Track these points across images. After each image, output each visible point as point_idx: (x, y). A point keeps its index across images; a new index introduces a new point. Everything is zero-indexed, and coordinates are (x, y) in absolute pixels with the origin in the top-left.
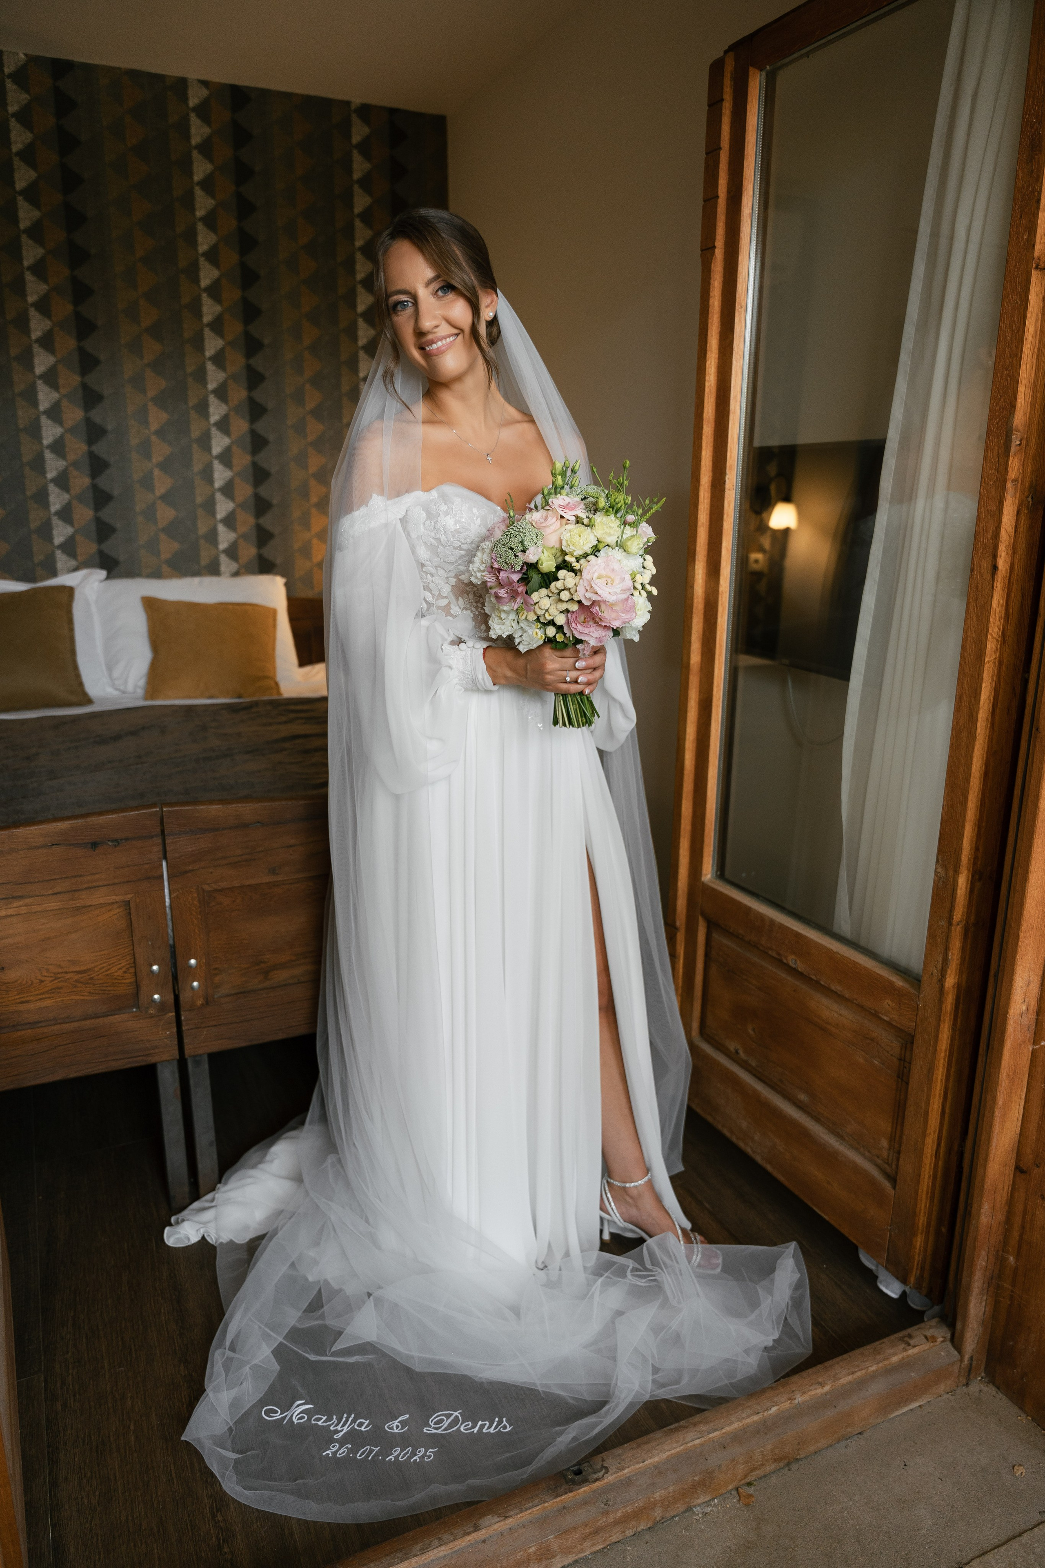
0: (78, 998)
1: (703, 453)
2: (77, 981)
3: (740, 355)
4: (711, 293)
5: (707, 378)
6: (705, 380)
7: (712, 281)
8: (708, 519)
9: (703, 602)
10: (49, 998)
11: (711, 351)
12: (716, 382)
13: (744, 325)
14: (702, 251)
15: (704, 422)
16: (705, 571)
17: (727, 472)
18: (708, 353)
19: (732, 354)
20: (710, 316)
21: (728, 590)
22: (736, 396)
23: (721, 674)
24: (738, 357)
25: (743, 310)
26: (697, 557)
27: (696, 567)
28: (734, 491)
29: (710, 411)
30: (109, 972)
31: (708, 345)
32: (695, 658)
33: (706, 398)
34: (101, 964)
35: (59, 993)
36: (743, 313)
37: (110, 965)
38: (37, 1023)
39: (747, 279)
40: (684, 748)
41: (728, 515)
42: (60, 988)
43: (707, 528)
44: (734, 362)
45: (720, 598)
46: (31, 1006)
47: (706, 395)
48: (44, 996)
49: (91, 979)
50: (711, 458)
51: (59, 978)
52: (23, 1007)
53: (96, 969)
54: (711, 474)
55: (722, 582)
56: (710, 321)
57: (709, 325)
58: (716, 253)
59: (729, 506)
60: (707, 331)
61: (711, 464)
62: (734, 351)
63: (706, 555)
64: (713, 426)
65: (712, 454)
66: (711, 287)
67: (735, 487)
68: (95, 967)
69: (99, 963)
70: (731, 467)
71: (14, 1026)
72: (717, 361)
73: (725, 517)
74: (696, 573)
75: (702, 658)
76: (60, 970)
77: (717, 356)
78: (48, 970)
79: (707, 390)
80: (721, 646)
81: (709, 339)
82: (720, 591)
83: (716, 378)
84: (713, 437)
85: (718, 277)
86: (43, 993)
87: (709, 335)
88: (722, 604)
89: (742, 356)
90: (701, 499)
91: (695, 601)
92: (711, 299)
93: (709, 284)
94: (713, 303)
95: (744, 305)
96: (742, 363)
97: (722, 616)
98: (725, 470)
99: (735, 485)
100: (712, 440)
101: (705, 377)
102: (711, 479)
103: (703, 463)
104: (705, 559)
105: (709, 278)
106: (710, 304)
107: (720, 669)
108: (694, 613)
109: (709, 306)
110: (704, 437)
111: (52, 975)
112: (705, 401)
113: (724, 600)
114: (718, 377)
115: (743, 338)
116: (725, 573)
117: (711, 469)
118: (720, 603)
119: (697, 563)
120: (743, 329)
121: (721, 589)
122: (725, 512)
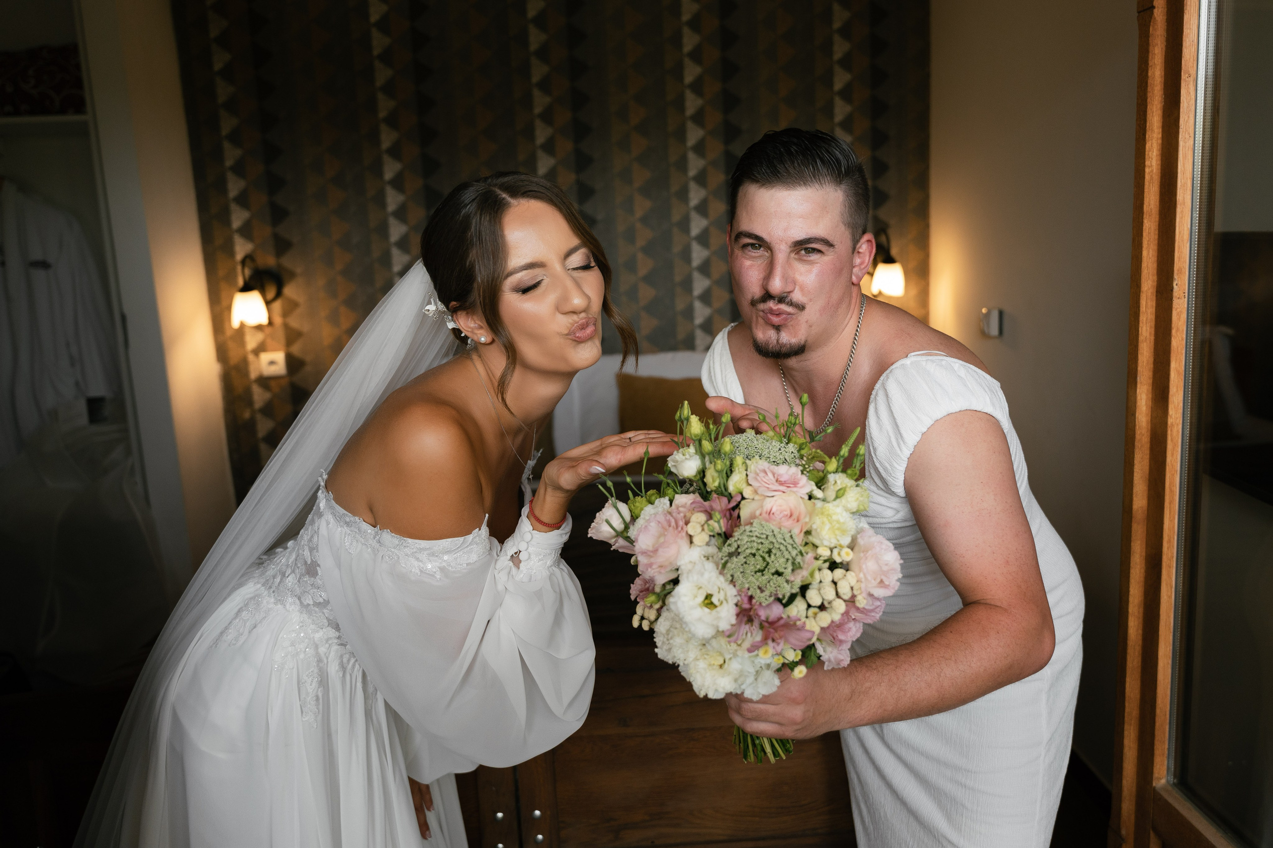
1: (1145, 253)
3: (1189, 134)
4: (1150, 62)
5: (1147, 163)
6: (1144, 166)
7: (1151, 48)
8: (1153, 332)
9: (1149, 434)
11: (1152, 130)
12: (1160, 167)
13: (1193, 97)
14: (1139, 12)
15: (1145, 216)
16: (1150, 396)
17: (1176, 276)
18: (1147, 133)
19: (1177, 133)
20: (1149, 89)
21: (1181, 422)
23: (1174, 527)
24: (1187, 136)
25: (1192, 79)
26: (1138, 378)
27: (1138, 391)
28: (1186, 299)
29: (1152, 202)
31: (1148, 124)
32: (1140, 501)
33: (1146, 187)
36: (1191, 83)
39: (1196, 41)
40: (1127, 612)
41: (1178, 330)
43: (1152, 344)
44: (1181, 143)
45: (1169, 432)
47: (1147, 183)
50: (1156, 259)
54: (1155, 278)
55: (1171, 412)
56: (1149, 95)
57: (1149, 100)
58: (1155, 14)
59: (1179, 319)
60: (1147, 107)
61: (1155, 265)
62: (1181, 130)
63: (1151, 376)
64: (1157, 219)
65: (1155, 254)
66: (1150, 55)
67: (1186, 295)
70: (1180, 271)
72: (1160, 141)
73: (1174, 332)
74: (1139, 398)
75: (1149, 504)
77: (1160, 136)
79: (1147, 177)
80: (1171, 491)
81: (1149, 117)
83: (1159, 162)
84: (1157, 232)
85: (1159, 42)
87: (1149, 112)
88: (1172, 440)
89: (1192, 135)
90: (1143, 308)
91: (1138, 432)
92: (1150, 69)
93: (1147, 51)
94: (1154, 73)
95: (1193, 72)
96: (1192, 143)
97: (1173, 455)
98: (1173, 274)
99: (1186, 291)
100: (1156, 237)
101: (1145, 162)
102: (1155, 284)
103: (1144, 265)
104: (1150, 381)
105: (1148, 44)
106: (1149, 74)
107: (1172, 520)
108: (1136, 447)
109: (1148, 77)
110: (1145, 234)
112: (1146, 190)
113: (1175, 433)
114: (1162, 160)
115: (1193, 113)
116: (1176, 401)
117: (1155, 272)
118: (1169, 438)
119: (1139, 386)
120: (1193, 102)
121: (1170, 421)
122: (1173, 325)
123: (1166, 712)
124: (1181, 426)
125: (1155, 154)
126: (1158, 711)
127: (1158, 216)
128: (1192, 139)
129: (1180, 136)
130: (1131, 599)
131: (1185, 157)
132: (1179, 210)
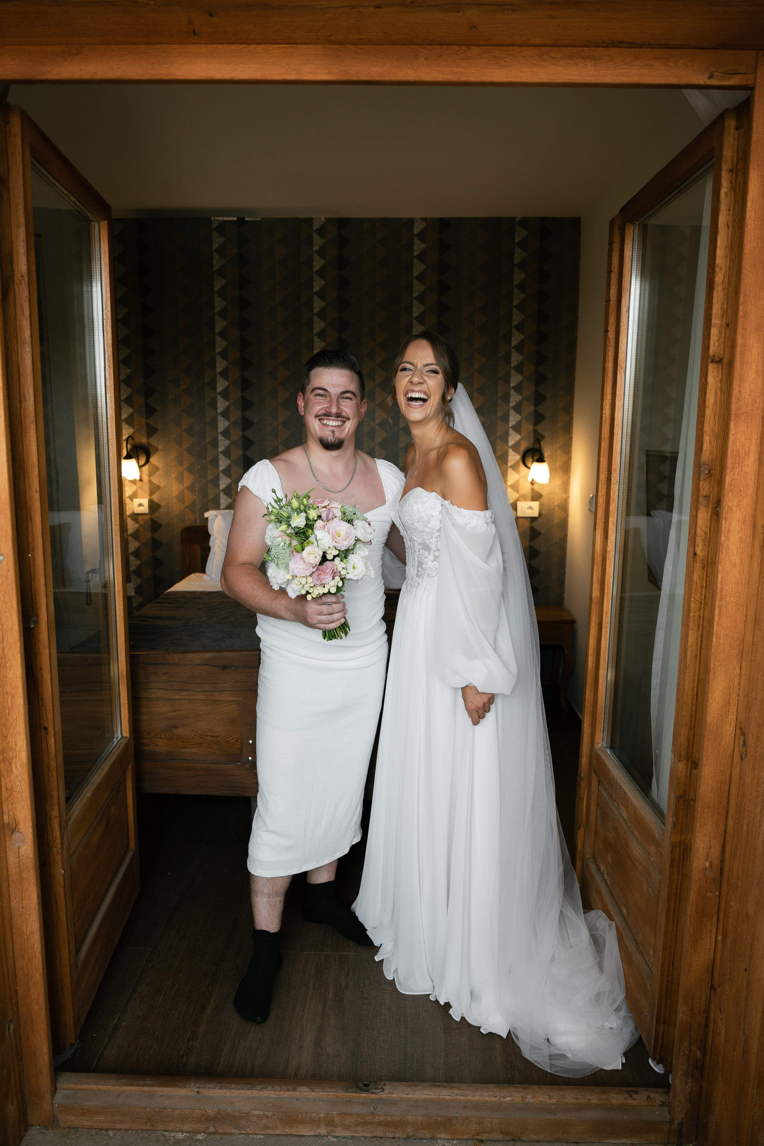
0: (211, 751)
1: (602, 459)
2: (211, 741)
3: (621, 398)
4: (606, 359)
5: (604, 412)
7: (607, 352)
8: (604, 502)
9: (601, 556)
10: (197, 748)
11: (607, 395)
12: (610, 414)
13: (624, 379)
14: (605, 332)
15: (602, 440)
16: (603, 536)
17: (613, 472)
20: (605, 373)
21: (614, 550)
22: (619, 424)
24: (620, 399)
26: (597, 526)
27: (597, 533)
28: (618, 485)
29: (606, 433)
30: (228, 739)
31: (605, 391)
32: (596, 593)
33: (603, 425)
34: (224, 734)
35: (202, 746)
36: (623, 372)
37: (228, 735)
38: (189, 760)
39: (625, 350)
41: (613, 501)
42: (202, 743)
43: (604, 508)
44: (617, 403)
46: (188, 750)
47: (603, 422)
48: (194, 746)
49: (218, 741)
50: (607, 463)
51: (203, 738)
52: (183, 750)
53: (221, 736)
54: (606, 473)
56: (605, 376)
57: (605, 379)
58: (609, 334)
59: (614, 495)
60: (604, 383)
61: (606, 466)
62: (617, 396)
63: (603, 526)
64: (608, 442)
65: (607, 460)
66: (607, 355)
67: (618, 482)
68: (220, 735)
69: (223, 733)
70: (615, 470)
71: (178, 759)
72: (610, 401)
73: (611, 501)
74: (597, 537)
75: (599, 595)
76: (203, 734)
77: (610, 398)
78: (197, 733)
79: (603, 419)
80: (608, 587)
81: (605, 388)
82: (608, 550)
83: (610, 412)
84: (608, 449)
85: (611, 349)
86: (193, 745)
87: (605, 385)
88: (609, 559)
89: (623, 399)
90: (600, 489)
91: (596, 555)
92: (607, 362)
94: (608, 365)
96: (622, 403)
97: (609, 567)
99: (618, 480)
100: (608, 451)
102: (606, 476)
103: (601, 466)
104: (602, 528)
105: (606, 350)
106: (606, 365)
107: (608, 603)
108: (595, 563)
109: (605, 367)
110: (602, 449)
111: (199, 735)
113: (611, 556)
115: (623, 387)
116: (612, 539)
117: (607, 470)
118: (608, 558)
119: (597, 530)
120: (623, 382)
121: (608, 549)
122: (611, 498)
123: (602, 707)
124: (614, 552)
125: (607, 407)
126: (598, 706)
127: (608, 440)
128: (623, 401)
129: (617, 399)
130: (590, 646)
131: (619, 410)
132: (615, 438)
